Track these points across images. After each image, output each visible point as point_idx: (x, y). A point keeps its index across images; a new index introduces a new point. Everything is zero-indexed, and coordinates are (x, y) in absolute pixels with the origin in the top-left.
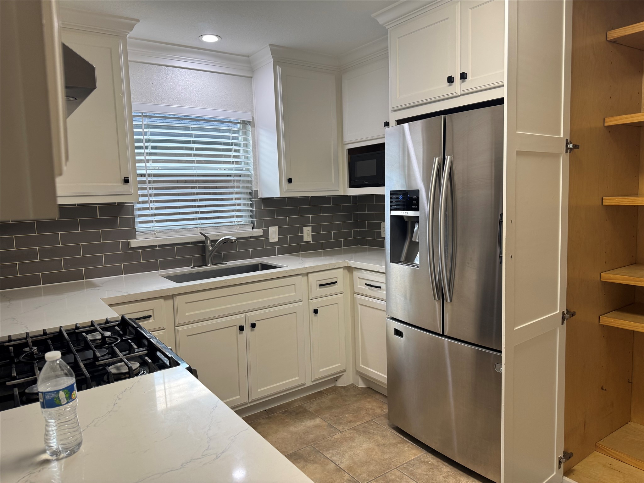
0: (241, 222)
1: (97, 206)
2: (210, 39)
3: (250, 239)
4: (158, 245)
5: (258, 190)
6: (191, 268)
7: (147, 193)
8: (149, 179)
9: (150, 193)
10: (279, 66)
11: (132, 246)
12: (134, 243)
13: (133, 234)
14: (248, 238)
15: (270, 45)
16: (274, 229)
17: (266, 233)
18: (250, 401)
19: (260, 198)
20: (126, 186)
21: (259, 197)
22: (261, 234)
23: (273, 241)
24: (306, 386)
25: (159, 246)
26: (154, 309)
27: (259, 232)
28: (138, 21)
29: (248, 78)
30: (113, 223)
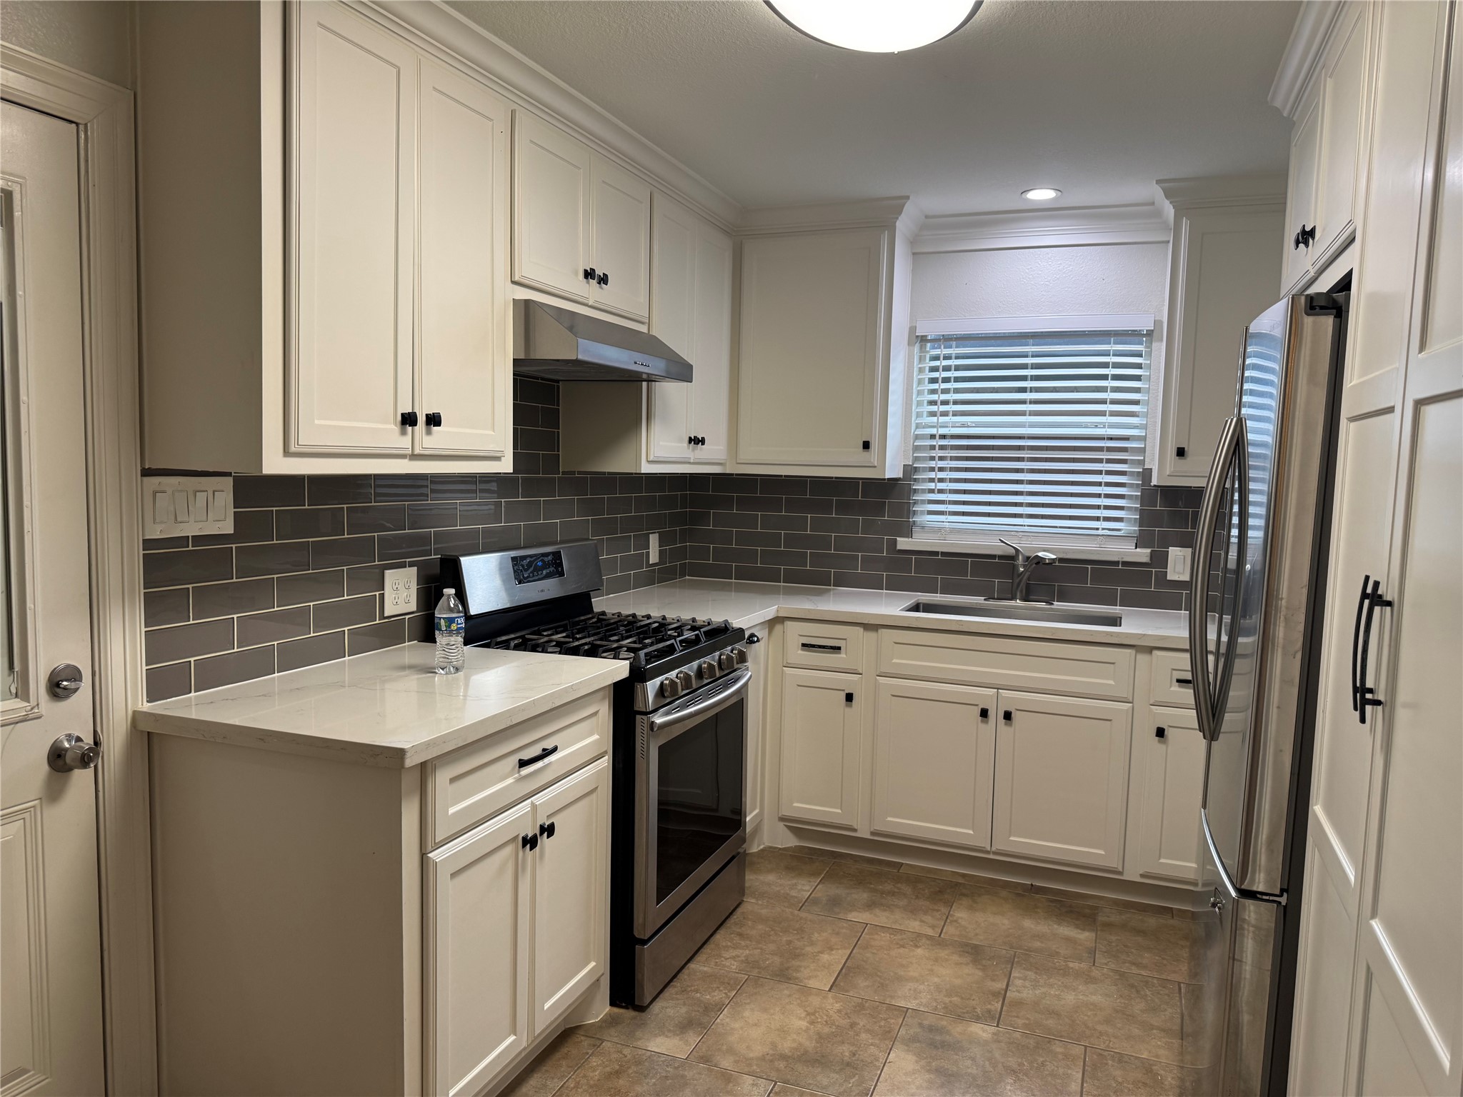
0: (1119, 530)
1: (861, 481)
2: (1043, 195)
3: (1120, 567)
4: (942, 552)
5: (1151, 469)
6: (985, 600)
7: (934, 466)
8: (939, 444)
9: (939, 466)
10: (1186, 218)
11: (899, 547)
12: (903, 543)
13: (907, 529)
14: (1117, 563)
15: (1158, 182)
16: (1180, 554)
17: (1160, 560)
18: (993, 849)
19: (1155, 486)
20: (866, 454)
21: (1152, 484)
22: (1146, 559)
23: (1176, 578)
24: (1125, 877)
25: (944, 554)
26: (848, 639)
27: (1143, 554)
28: (908, 198)
29: (1159, 245)
30: (879, 509)
